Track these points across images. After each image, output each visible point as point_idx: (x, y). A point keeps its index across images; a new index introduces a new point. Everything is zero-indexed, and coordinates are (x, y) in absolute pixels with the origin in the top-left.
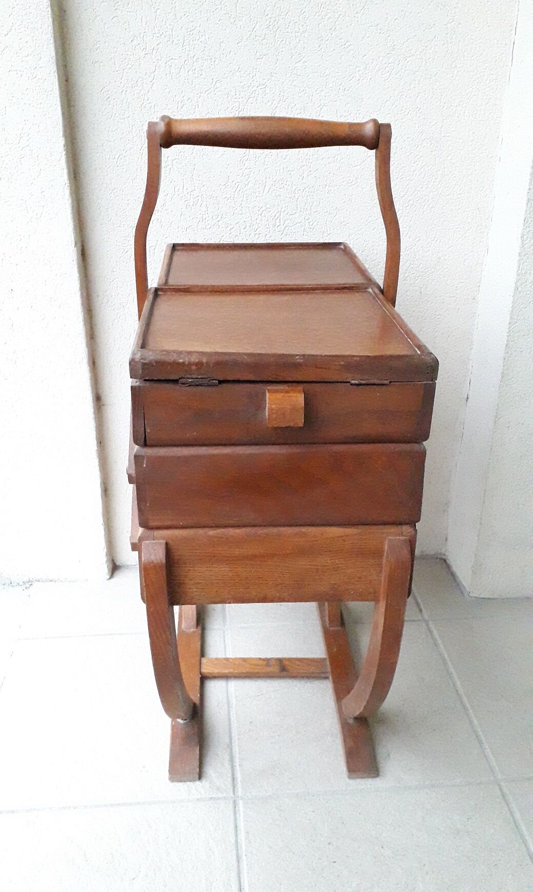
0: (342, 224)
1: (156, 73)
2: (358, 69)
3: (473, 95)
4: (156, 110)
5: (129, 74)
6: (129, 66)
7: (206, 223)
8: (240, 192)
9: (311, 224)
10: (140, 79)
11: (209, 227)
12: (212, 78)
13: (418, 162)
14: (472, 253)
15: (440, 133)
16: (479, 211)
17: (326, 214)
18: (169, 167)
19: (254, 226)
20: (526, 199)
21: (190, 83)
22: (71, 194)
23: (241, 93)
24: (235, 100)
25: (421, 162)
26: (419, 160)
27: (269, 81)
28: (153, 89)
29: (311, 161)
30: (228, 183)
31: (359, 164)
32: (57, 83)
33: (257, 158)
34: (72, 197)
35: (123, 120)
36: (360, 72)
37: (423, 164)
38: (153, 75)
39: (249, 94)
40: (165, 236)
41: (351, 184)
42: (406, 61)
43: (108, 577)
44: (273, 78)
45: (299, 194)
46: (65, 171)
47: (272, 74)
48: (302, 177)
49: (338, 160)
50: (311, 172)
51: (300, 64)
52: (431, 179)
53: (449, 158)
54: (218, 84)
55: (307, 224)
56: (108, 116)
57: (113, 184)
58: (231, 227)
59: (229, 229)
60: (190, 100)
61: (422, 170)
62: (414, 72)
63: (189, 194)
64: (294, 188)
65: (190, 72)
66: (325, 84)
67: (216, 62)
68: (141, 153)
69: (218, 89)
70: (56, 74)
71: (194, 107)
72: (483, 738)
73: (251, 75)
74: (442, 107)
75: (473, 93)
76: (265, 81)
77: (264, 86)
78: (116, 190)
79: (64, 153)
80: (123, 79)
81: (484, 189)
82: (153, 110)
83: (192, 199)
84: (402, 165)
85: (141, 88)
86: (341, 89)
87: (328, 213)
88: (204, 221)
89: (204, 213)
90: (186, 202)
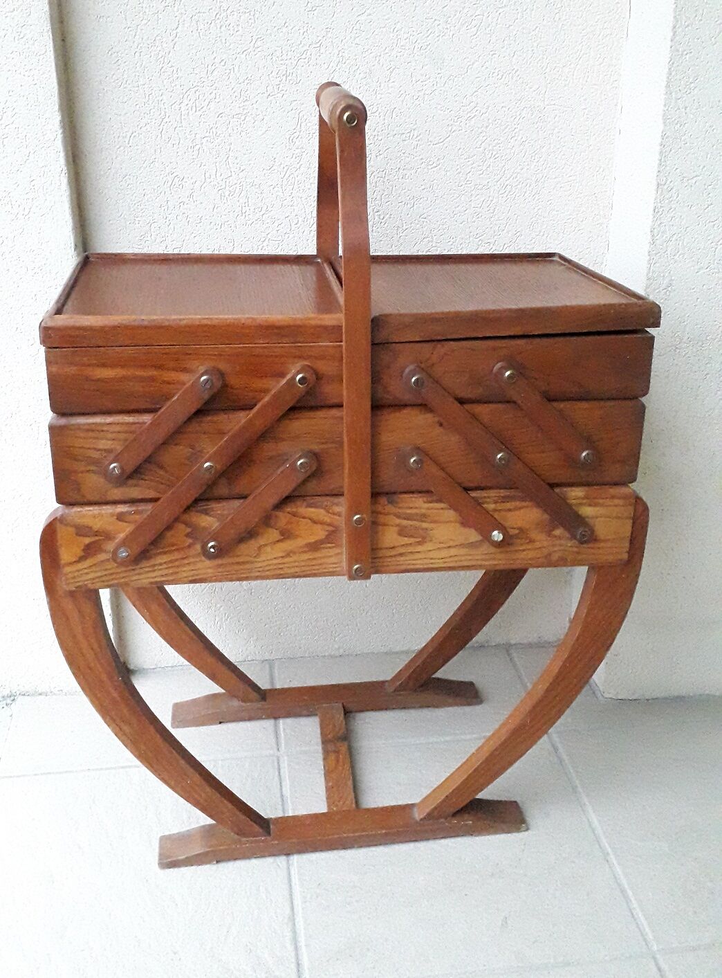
0: (422, 217)
1: (180, 29)
2: (437, 22)
3: (583, 54)
4: (180, 75)
5: (143, 32)
6: (144, 22)
7: (247, 218)
8: (290, 178)
9: (382, 217)
10: (158, 38)
11: (250, 222)
12: (251, 35)
13: (516, 138)
14: (589, 250)
15: (544, 100)
16: (596, 197)
17: (401, 204)
18: (197, 147)
19: (308, 222)
20: (655, 183)
21: (224, 41)
22: (69, 183)
23: (289, 53)
24: (281, 62)
25: (520, 137)
26: (517, 135)
27: (324, 38)
28: (175, 49)
29: (380, 138)
30: (274, 168)
31: (442, 140)
32: (51, 44)
33: (311, 135)
34: (71, 187)
35: (137, 88)
36: (440, 27)
37: (524, 139)
38: (174, 32)
39: (299, 55)
40: (193, 235)
41: (432, 166)
42: (498, 13)
44: (329, 35)
46: (62, 154)
47: (328, 30)
49: (415, 136)
50: (380, 153)
51: (363, 18)
52: (533, 158)
53: (557, 130)
54: (259, 43)
56: (118, 83)
57: (123, 169)
58: (279, 222)
60: (223, 63)
61: (522, 147)
62: (507, 26)
63: (224, 180)
65: (223, 28)
66: (395, 41)
67: (256, 16)
68: (161, 130)
69: (259, 49)
70: (50, 33)
71: (228, 71)
72: (630, 893)
73: (302, 32)
74: (544, 68)
75: (583, 51)
76: (320, 38)
77: (318, 45)
78: (127, 177)
79: (60, 131)
80: (137, 37)
81: (602, 169)
82: (175, 76)
83: (227, 188)
84: (496, 141)
85: (159, 49)
86: (416, 47)
87: (403, 203)
88: (244, 215)
89: (243, 205)
90: (220, 192)
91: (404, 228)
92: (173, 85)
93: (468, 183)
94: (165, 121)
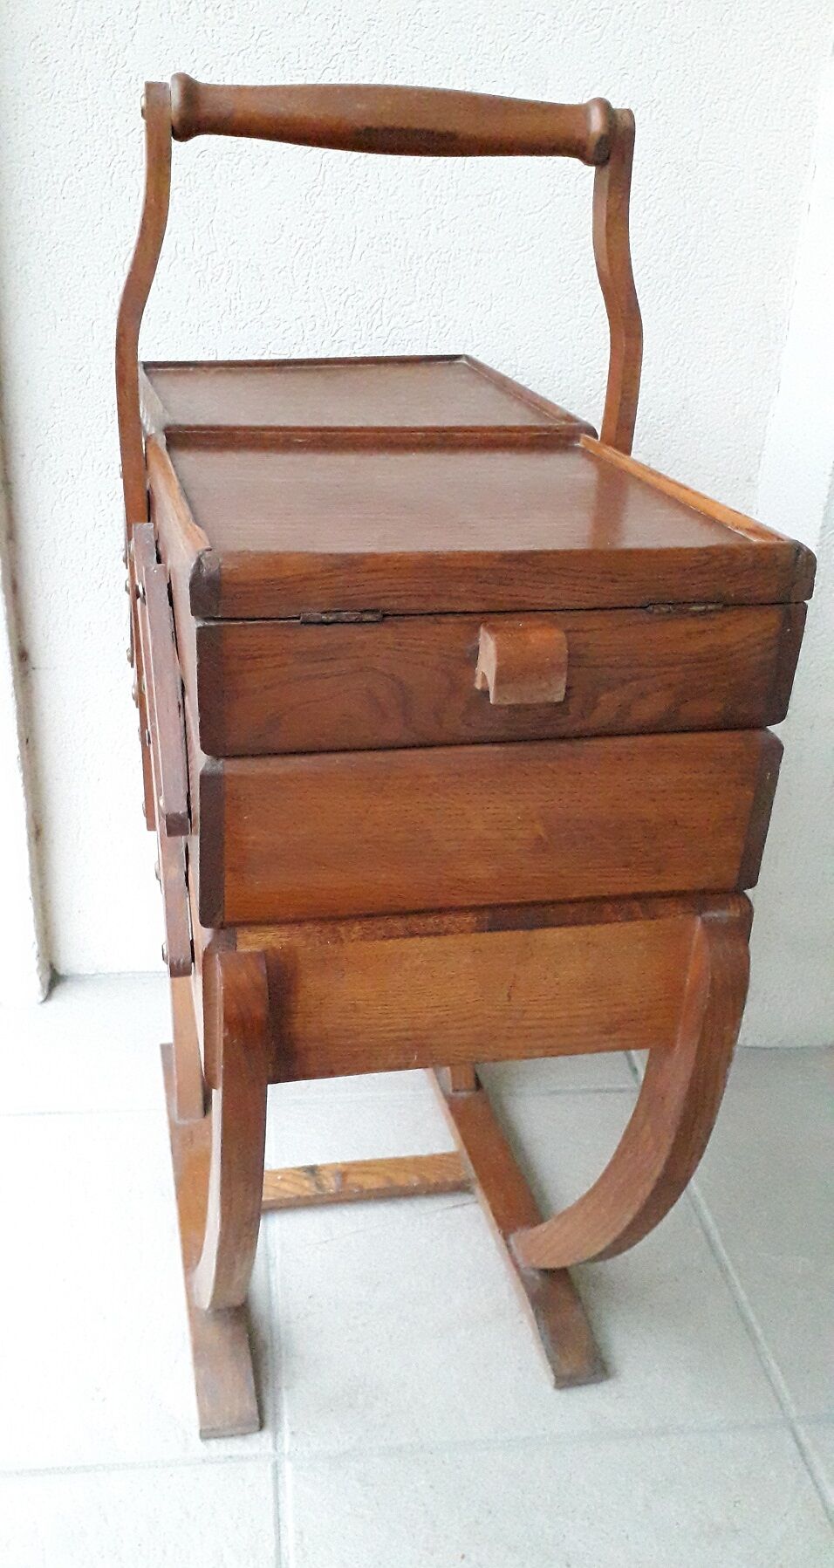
0: (503, 327)
1: (140, 11)
2: (540, 18)
3: (762, 81)
5: (86, 11)
7: (238, 317)
8: (305, 258)
9: (441, 324)
10: (109, 23)
11: (242, 324)
12: (252, 25)
13: (651, 211)
14: (749, 391)
15: (696, 153)
16: (765, 309)
17: (471, 305)
19: (331, 325)
21: (210, 33)
23: (310, 59)
24: (298, 72)
26: (653, 205)
27: (366, 35)
28: (134, 42)
29: (444, 201)
30: (282, 239)
31: (537, 209)
33: (339, 191)
35: (75, 104)
36: (544, 26)
38: (134, 14)
39: (325, 62)
40: (157, 340)
41: (521, 249)
43: (41, 998)
44: (373, 31)
45: (419, 266)
47: (372, 22)
48: (426, 231)
49: (497, 201)
50: (444, 223)
52: (675, 244)
53: (712, 203)
54: (263, 39)
55: (434, 325)
56: (45, 95)
57: (53, 234)
58: (287, 326)
59: (282, 328)
60: (208, 69)
62: (649, 29)
63: (205, 258)
64: (410, 252)
66: (475, 45)
68: (110, 174)
69: (263, 50)
72: (759, 1331)
73: (330, 23)
74: (701, 101)
75: (762, 76)
76: (357, 35)
77: (355, 46)
78: (59, 246)
80: (75, 20)
81: (777, 267)
83: (209, 270)
85: (109, 41)
86: (506, 58)
87: (475, 304)
88: (233, 313)
89: (233, 297)
90: (199, 275)
91: (475, 343)
92: (130, 101)
93: (576, 277)
94: (116, 159)
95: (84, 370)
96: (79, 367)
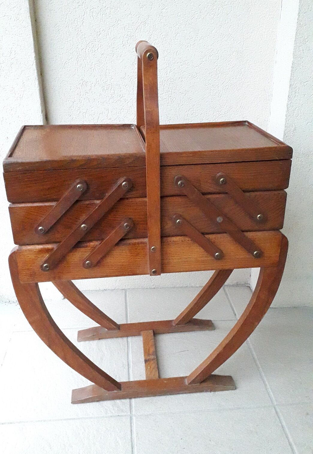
0: (190, 99)
1: (85, 16)
2: (196, 12)
3: (260, 27)
4: (85, 36)
5: (70, 17)
6: (70, 12)
7: (114, 99)
8: (133, 82)
9: (172, 99)
10: (76, 20)
11: (115, 101)
12: (116, 18)
14: (262, 115)
15: (243, 48)
16: (265, 91)
18: (93, 68)
20: (289, 84)
21: (104, 21)
22: (39, 84)
23: (132, 27)
24: (129, 31)
25: (232, 64)
26: (231, 63)
28: (83, 25)
29: (171, 64)
30: (126, 77)
31: (198, 65)
32: (30, 23)
34: (40, 86)
35: (67, 42)
36: (198, 15)
37: (234, 65)
38: (83, 17)
39: (136, 27)
40: (91, 107)
41: (194, 77)
42: (223, 8)
44: (149, 18)
45: (165, 83)
46: (36, 71)
47: (149, 16)
48: (167, 73)
49: (187, 63)
50: (172, 71)
51: (164, 10)
52: (238, 74)
53: (248, 61)
54: (119, 22)
55: (170, 99)
56: (59, 40)
57: (62, 78)
58: (128, 101)
59: (126, 102)
60: (104, 31)
61: (233, 69)
62: (227, 14)
63: (104, 83)
64: (162, 79)
65: (104, 15)
66: (178, 21)
67: (118, 10)
68: (77, 61)
69: (119, 25)
70: (30, 18)
71: (106, 35)
72: (267, 383)
73: (137, 17)
74: (243, 34)
75: (260, 25)
76: (145, 20)
77: (145, 23)
78: (63, 81)
79: (35, 61)
80: (67, 19)
82: (83, 37)
83: (106, 86)
84: (222, 66)
85: (76, 25)
86: (187, 24)
87: (181, 93)
88: (113, 98)
89: (113, 94)
90: (103, 88)
91: (182, 104)
92: (82, 41)
93: (210, 84)
94: (79, 57)
95: (71, 116)
96: (70, 115)
